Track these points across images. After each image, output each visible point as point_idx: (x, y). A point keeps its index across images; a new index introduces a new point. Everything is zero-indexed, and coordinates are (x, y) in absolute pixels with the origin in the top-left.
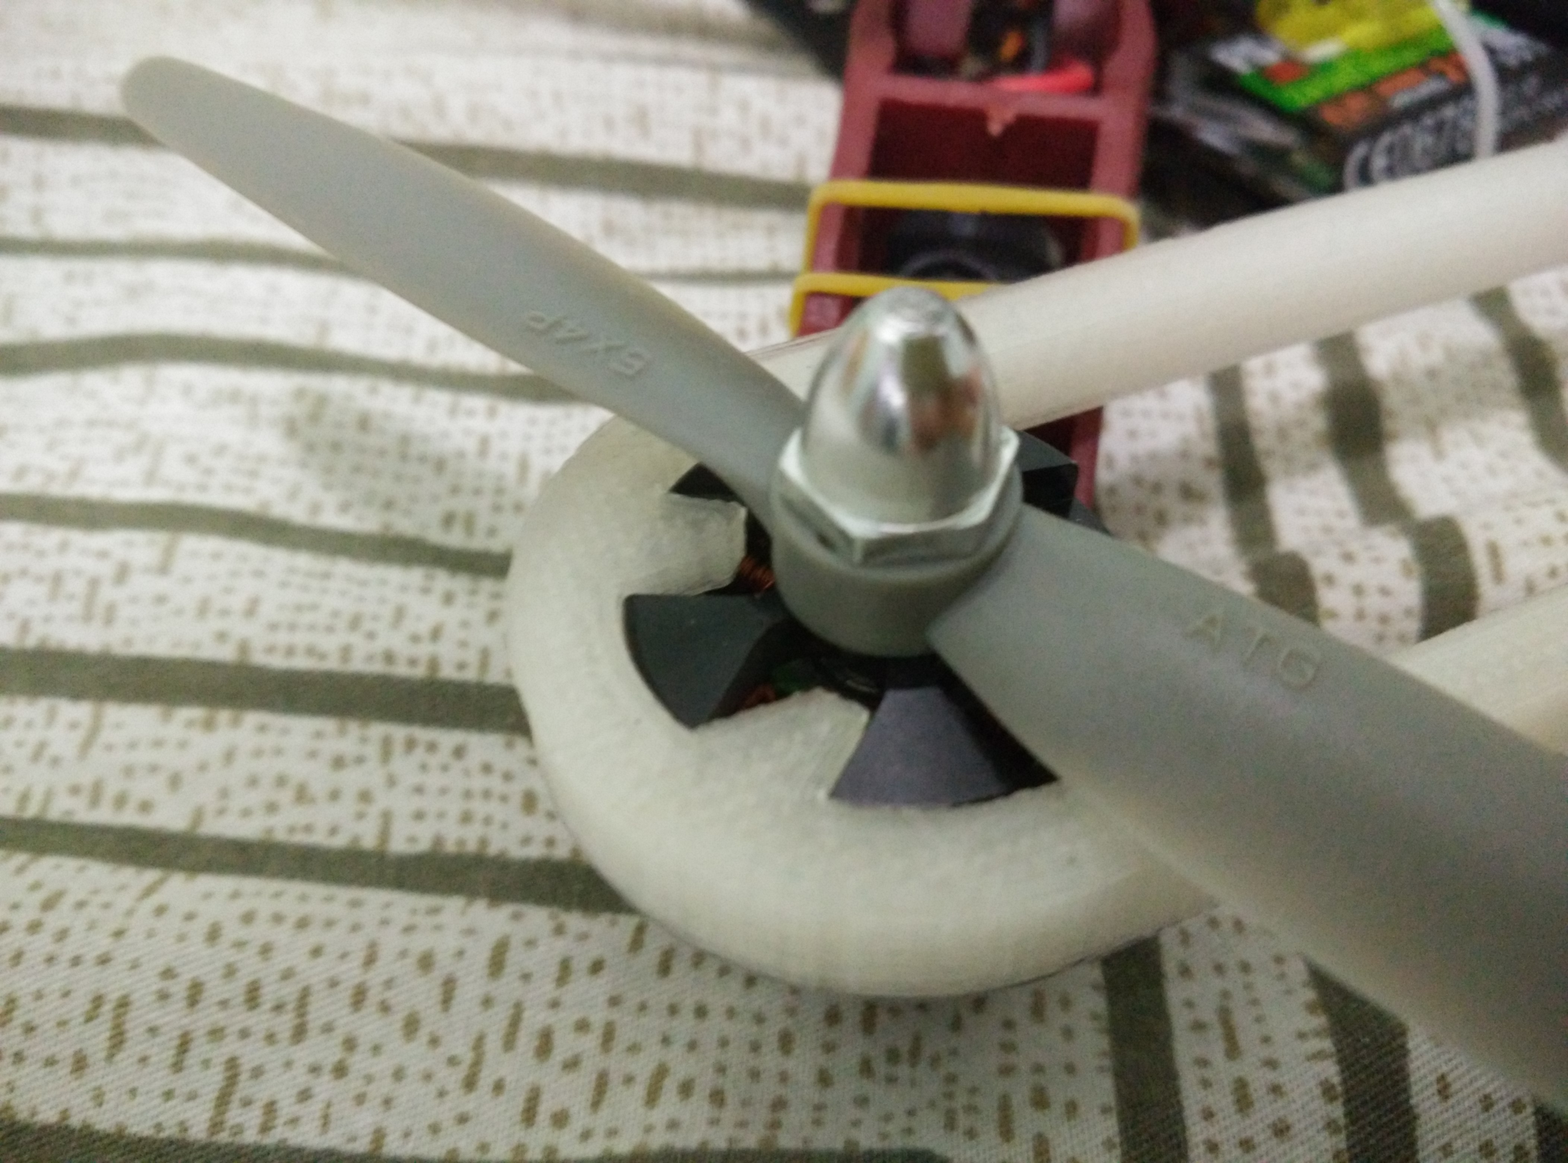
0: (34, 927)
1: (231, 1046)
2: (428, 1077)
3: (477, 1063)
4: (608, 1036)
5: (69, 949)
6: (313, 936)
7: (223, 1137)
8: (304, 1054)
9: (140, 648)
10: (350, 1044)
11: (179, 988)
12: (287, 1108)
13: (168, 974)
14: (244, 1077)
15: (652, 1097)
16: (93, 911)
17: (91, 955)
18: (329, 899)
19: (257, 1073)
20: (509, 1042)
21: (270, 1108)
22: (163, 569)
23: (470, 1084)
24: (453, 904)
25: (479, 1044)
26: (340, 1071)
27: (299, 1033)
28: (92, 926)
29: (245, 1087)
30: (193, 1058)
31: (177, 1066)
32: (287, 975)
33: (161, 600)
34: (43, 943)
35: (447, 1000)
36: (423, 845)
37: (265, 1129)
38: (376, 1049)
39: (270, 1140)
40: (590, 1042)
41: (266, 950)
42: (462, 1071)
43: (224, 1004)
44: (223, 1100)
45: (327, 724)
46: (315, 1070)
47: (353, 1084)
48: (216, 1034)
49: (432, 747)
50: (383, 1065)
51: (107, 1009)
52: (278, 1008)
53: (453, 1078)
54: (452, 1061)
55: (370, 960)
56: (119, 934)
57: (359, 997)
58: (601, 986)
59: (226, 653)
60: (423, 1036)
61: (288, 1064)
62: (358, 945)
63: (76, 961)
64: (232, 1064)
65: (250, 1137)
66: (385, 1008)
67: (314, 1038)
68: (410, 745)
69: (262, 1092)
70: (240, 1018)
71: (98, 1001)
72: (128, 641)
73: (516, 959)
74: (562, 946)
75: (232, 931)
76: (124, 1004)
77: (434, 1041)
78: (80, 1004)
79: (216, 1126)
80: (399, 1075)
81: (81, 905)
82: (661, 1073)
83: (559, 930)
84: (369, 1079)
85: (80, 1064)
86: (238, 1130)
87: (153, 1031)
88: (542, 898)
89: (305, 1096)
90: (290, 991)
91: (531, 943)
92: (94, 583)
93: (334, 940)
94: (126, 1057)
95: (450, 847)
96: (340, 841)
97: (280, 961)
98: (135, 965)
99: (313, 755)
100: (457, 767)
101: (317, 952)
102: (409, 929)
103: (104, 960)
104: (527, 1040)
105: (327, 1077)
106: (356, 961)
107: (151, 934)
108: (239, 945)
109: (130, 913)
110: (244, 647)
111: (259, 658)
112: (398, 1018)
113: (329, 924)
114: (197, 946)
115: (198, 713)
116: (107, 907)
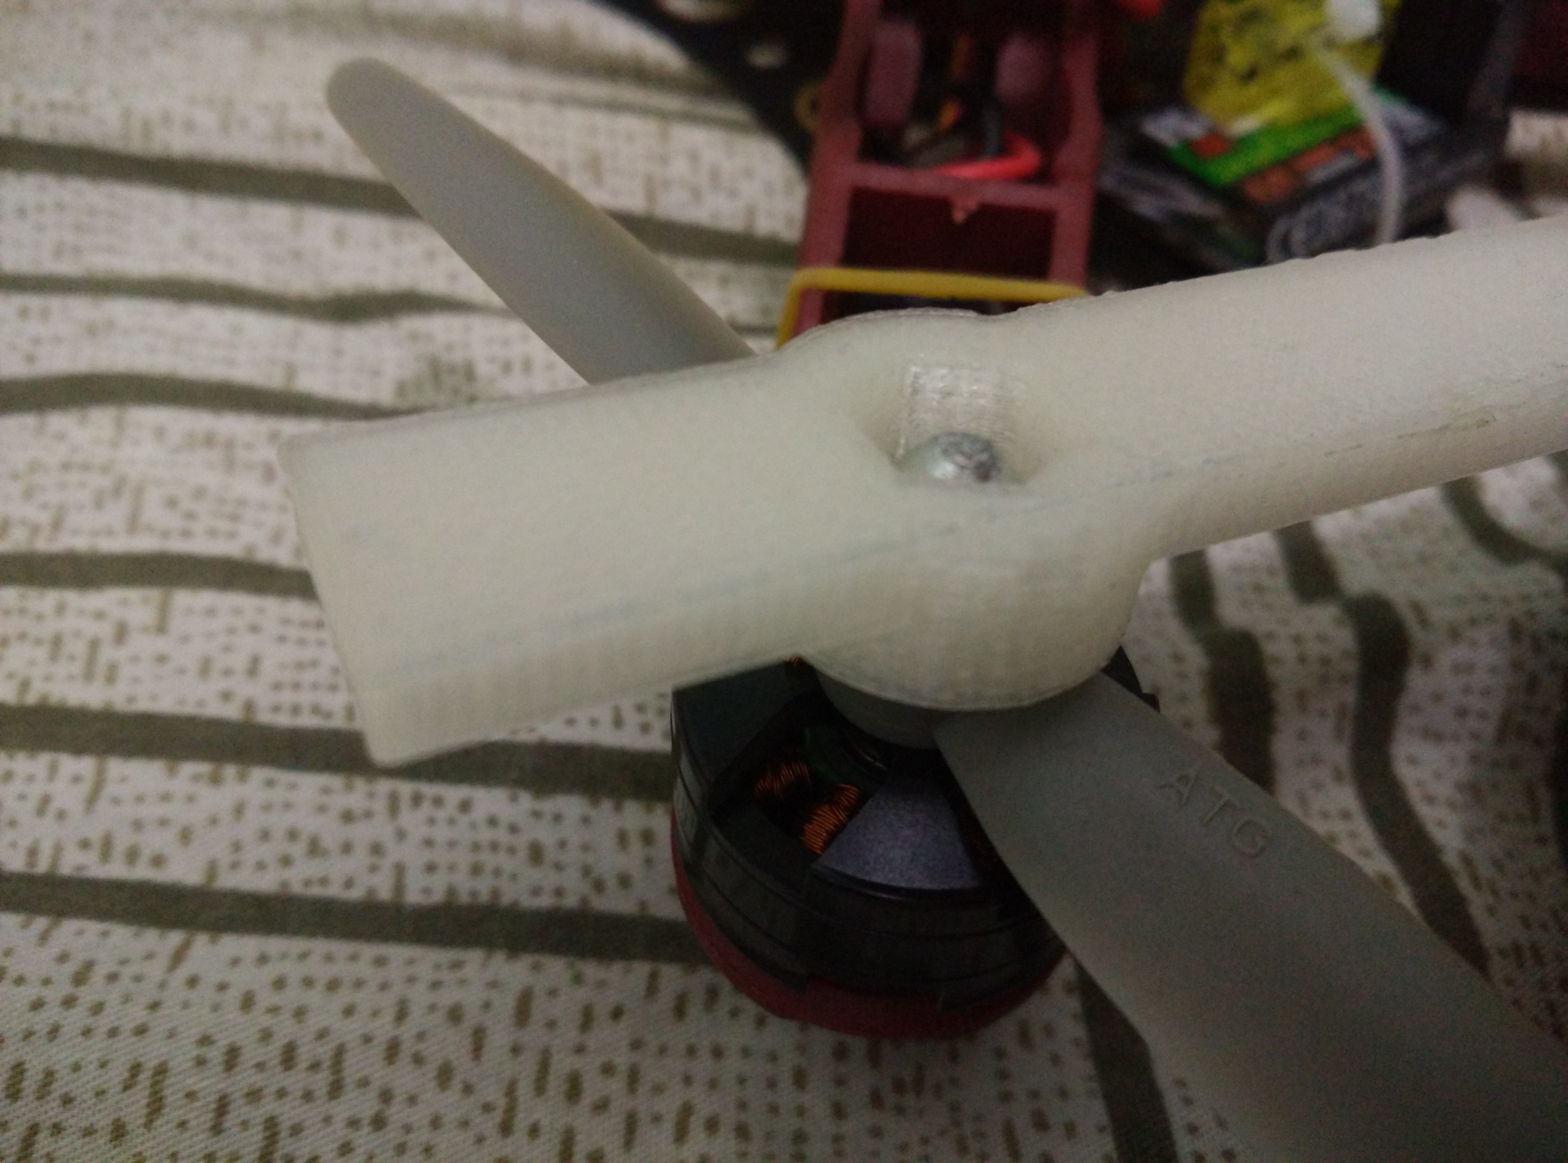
0: (69, 1002)
1: (269, 1106)
2: (465, 1124)
3: (511, 1111)
4: (633, 1077)
5: (104, 1023)
6: (344, 996)
8: (342, 1110)
9: (144, 705)
10: (386, 1096)
11: (215, 1054)
13: (205, 1041)
14: (284, 1135)
15: (681, 1135)
16: (125, 984)
17: (128, 1025)
18: (354, 958)
19: (296, 1130)
20: (540, 1087)
22: (161, 628)
23: (506, 1129)
24: (474, 957)
25: (511, 1091)
26: (379, 1123)
27: (336, 1089)
28: (127, 999)
29: (286, 1145)
30: (231, 1120)
31: (217, 1129)
32: (322, 1035)
33: (162, 659)
34: (77, 1017)
35: (477, 1049)
36: (438, 897)
38: (412, 1100)
40: (616, 1086)
41: (300, 1013)
42: (498, 1116)
43: (260, 1067)
44: (265, 1159)
45: (335, 781)
46: (354, 1123)
47: (392, 1135)
48: (254, 1095)
49: (438, 802)
50: (420, 1116)
51: (145, 1078)
52: (315, 1066)
53: (489, 1124)
54: (487, 1108)
55: (402, 1015)
56: (154, 1006)
57: (393, 1050)
58: (623, 1031)
59: (233, 713)
60: (457, 1084)
61: (327, 1120)
62: (388, 1002)
63: (113, 1033)
64: (271, 1124)
66: (418, 1060)
67: (350, 1093)
68: (417, 799)
69: (303, 1148)
70: (278, 1078)
71: (136, 1069)
72: (131, 698)
73: (540, 1008)
74: (582, 995)
75: (265, 998)
76: (161, 1071)
77: (468, 1089)
78: (118, 1072)
80: (436, 1123)
81: (113, 977)
82: (687, 1111)
83: (578, 979)
84: (408, 1129)
85: (119, 1132)
87: (191, 1096)
88: (557, 948)
89: (346, 1149)
90: (325, 1051)
91: (553, 993)
92: (94, 645)
93: (364, 999)
94: (164, 1124)
95: (464, 898)
96: (356, 894)
97: (314, 1023)
98: (172, 1034)
99: (322, 809)
100: (463, 820)
101: (349, 1011)
102: (436, 985)
103: (141, 1031)
104: (556, 1084)
105: (366, 1130)
106: (388, 1017)
107: (186, 1005)
108: (274, 1010)
109: (163, 985)
110: (249, 706)
111: (265, 717)
112: (431, 1069)
113: (359, 984)
114: (232, 1013)
115: (204, 768)
116: (138, 979)
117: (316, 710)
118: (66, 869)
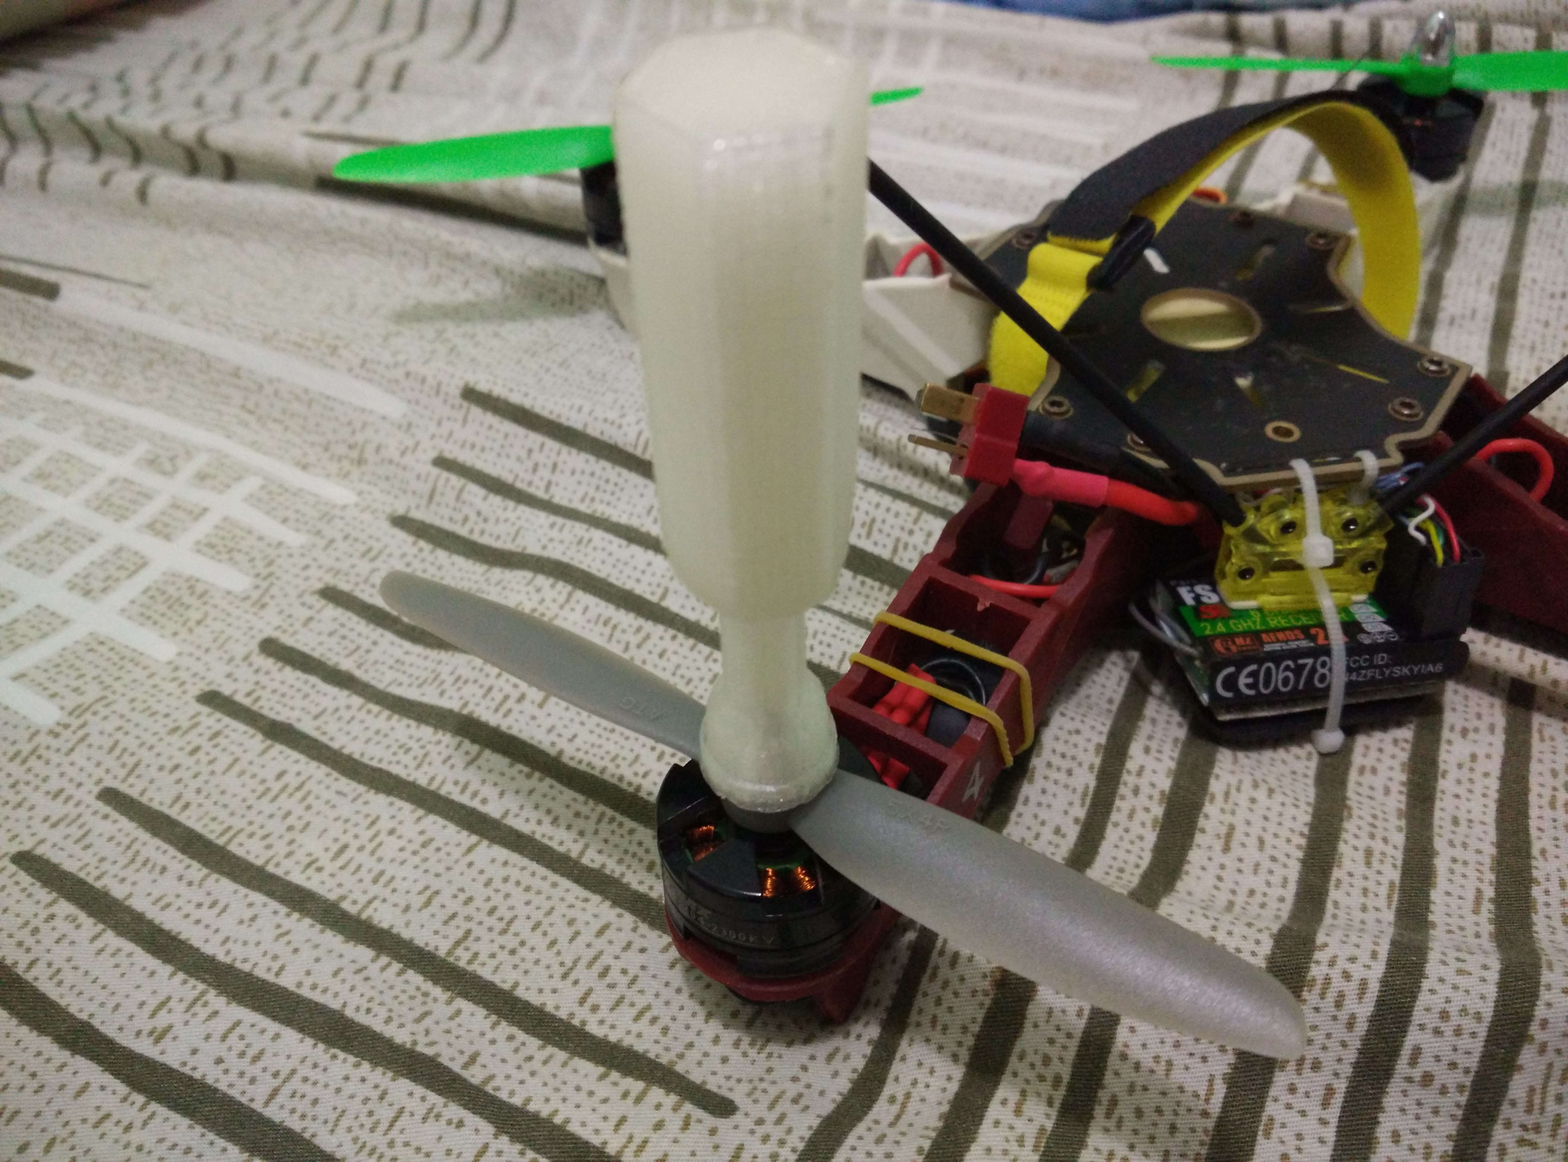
0: (415, 853)
1: (471, 925)
2: (548, 967)
3: (572, 969)
4: (633, 981)
5: (425, 866)
6: (530, 896)
7: (451, 959)
8: (501, 940)
9: (514, 732)
10: (523, 943)
11: (462, 897)
12: (483, 957)
13: (462, 890)
14: (471, 938)
15: (637, 1019)
16: (442, 854)
17: (433, 871)
18: (544, 878)
19: (478, 939)
20: (590, 965)
21: (476, 955)
22: (540, 706)
23: (565, 976)
25: (576, 961)
26: (513, 952)
27: (504, 932)
28: (439, 861)
29: (469, 942)
30: (453, 923)
31: (446, 923)
32: (512, 908)
34: (415, 860)
35: (572, 940)
36: (596, 865)
37: (470, 962)
38: (533, 949)
39: (470, 968)
40: (623, 980)
41: (507, 896)
42: (563, 970)
43: (478, 909)
44: (458, 943)
46: (502, 947)
47: (516, 960)
48: (469, 918)
49: (621, 825)
50: (532, 957)
51: (428, 893)
52: (501, 919)
53: (558, 971)
54: (562, 964)
55: (549, 913)
56: (449, 869)
57: (537, 925)
58: (641, 959)
59: (553, 752)
60: (555, 950)
61: (492, 941)
62: (547, 906)
63: (426, 871)
64: (468, 932)
65: (462, 964)
66: (545, 934)
67: (509, 936)
68: (612, 820)
69: (475, 947)
70: (482, 916)
71: (427, 888)
72: (510, 728)
73: (610, 934)
74: (631, 936)
75: (497, 883)
76: (437, 893)
77: (559, 953)
78: (419, 887)
79: (449, 953)
80: (537, 962)
81: (438, 849)
82: (647, 1008)
83: (634, 930)
84: (523, 960)
85: (406, 908)
86: (458, 959)
87: (443, 906)
88: (634, 911)
89: (493, 956)
90: (508, 915)
91: (619, 930)
92: (506, 697)
93: (537, 900)
94: (427, 912)
95: (607, 871)
96: (561, 849)
97: (510, 902)
98: (450, 882)
100: (627, 838)
101: (528, 903)
102: (571, 906)
103: (437, 875)
104: (598, 967)
105: (506, 952)
106: (543, 911)
107: (462, 874)
108: (497, 891)
109: (457, 861)
110: (561, 752)
111: (565, 759)
112: (548, 940)
113: (539, 893)
114: (480, 885)
115: (526, 769)
116: (448, 854)
117: (589, 764)
118: (443, 792)
